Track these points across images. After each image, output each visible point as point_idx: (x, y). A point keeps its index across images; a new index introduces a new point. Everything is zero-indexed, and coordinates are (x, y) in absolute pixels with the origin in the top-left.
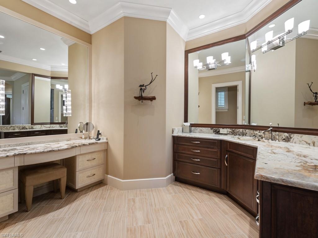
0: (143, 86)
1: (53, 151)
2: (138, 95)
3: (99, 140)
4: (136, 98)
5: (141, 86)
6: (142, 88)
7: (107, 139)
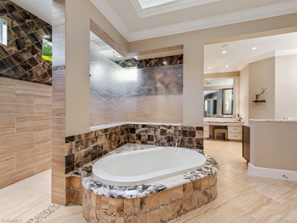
0: (257, 95)
1: (218, 122)
2: (255, 100)
3: (241, 121)
4: (253, 101)
5: (256, 95)
6: (257, 96)
7: (244, 121)
